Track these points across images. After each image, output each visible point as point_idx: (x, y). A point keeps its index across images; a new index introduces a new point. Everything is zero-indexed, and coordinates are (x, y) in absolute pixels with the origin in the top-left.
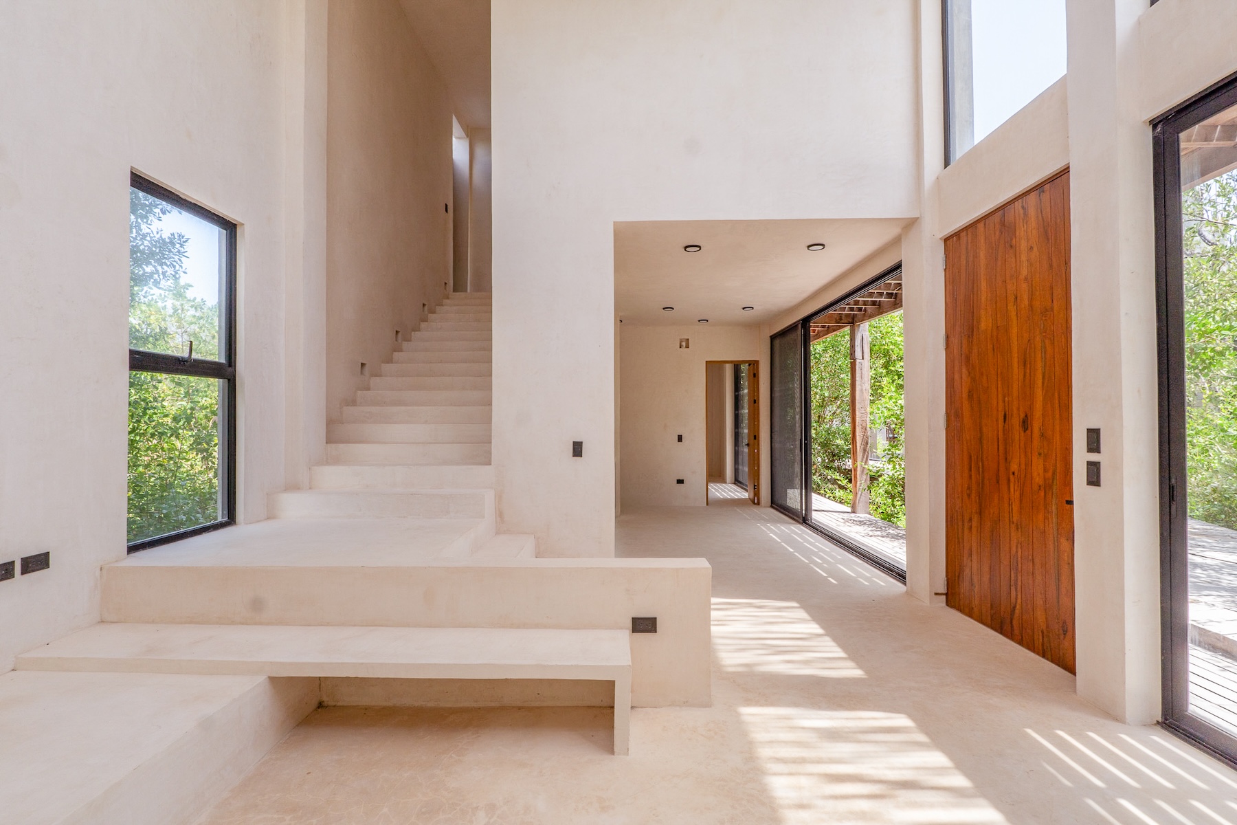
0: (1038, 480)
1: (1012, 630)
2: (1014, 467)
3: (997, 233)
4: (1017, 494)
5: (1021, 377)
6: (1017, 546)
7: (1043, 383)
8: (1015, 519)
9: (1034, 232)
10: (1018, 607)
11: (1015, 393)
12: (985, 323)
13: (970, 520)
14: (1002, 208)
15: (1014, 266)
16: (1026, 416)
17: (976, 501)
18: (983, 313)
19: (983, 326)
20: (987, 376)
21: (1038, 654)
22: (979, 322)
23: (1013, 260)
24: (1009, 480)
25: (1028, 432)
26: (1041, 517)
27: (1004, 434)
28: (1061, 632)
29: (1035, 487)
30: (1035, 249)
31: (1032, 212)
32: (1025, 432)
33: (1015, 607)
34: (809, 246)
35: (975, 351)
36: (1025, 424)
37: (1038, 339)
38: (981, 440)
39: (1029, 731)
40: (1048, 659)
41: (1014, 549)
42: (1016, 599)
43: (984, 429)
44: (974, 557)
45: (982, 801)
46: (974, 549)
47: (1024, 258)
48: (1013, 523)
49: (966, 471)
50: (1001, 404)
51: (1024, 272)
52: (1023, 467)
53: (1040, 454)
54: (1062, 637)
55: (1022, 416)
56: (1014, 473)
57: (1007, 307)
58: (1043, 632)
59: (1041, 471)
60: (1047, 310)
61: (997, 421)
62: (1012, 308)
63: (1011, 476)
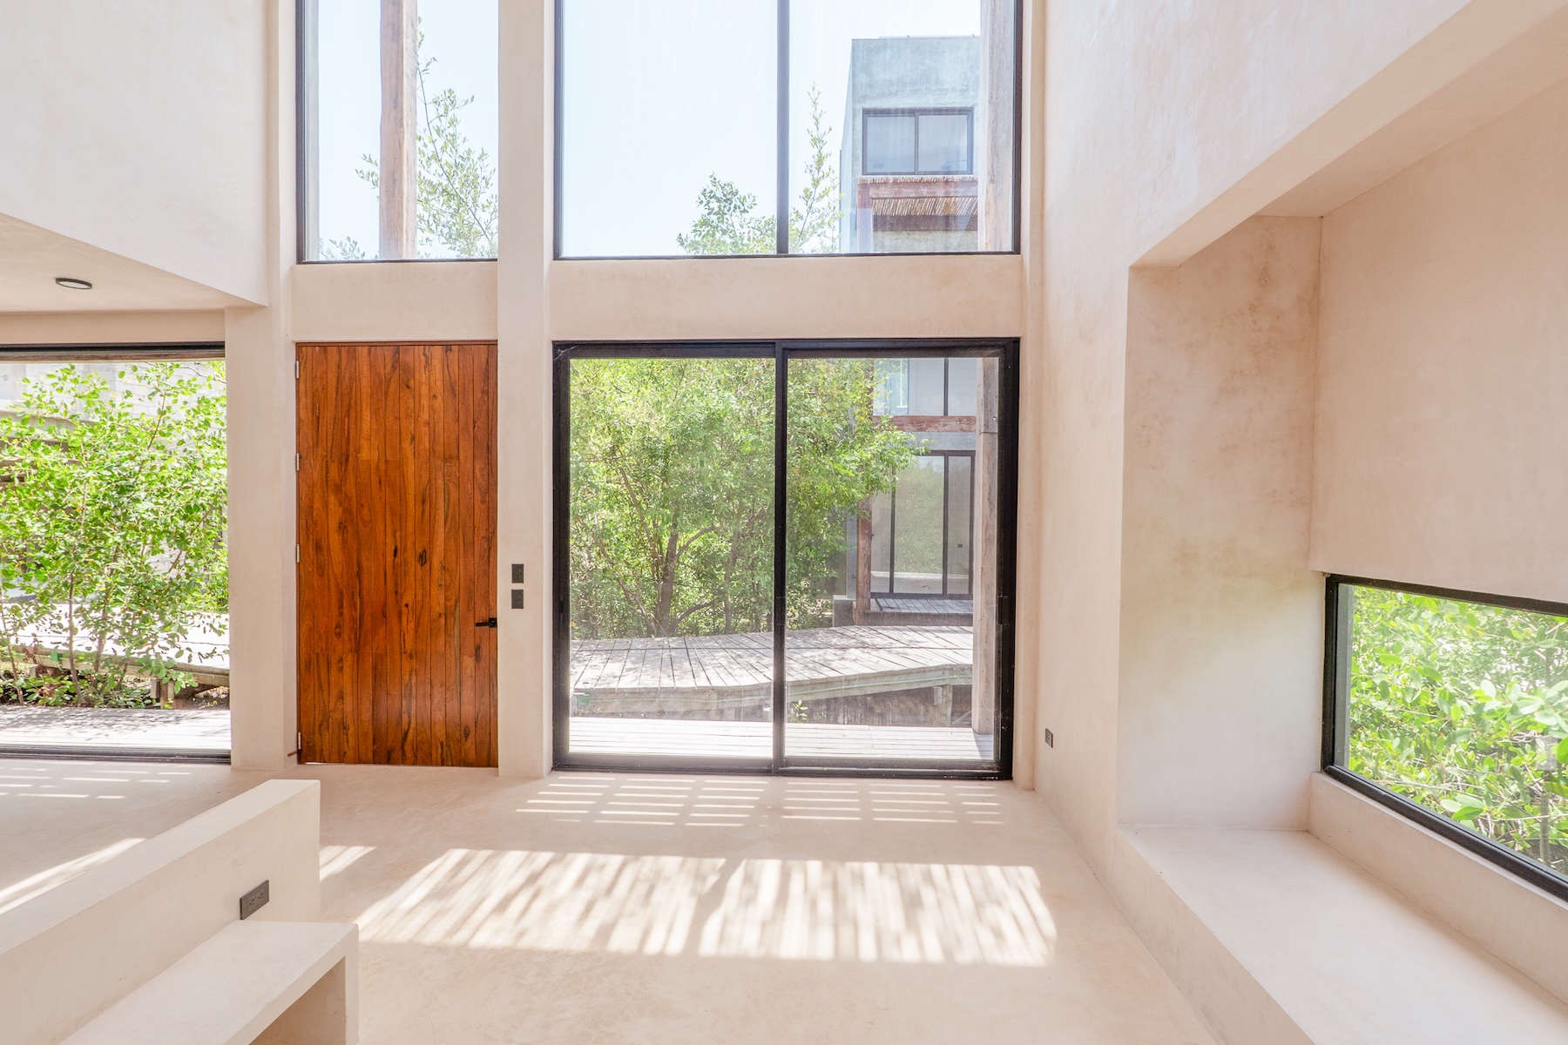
0: (438, 608)
1: (404, 753)
2: (408, 598)
3: (389, 368)
4: (412, 625)
5: (419, 513)
6: (410, 675)
7: (445, 522)
8: (408, 648)
9: (439, 383)
10: (411, 731)
11: (410, 529)
12: (368, 453)
13: (341, 660)
14: (398, 346)
15: (411, 406)
16: (424, 551)
17: (350, 639)
18: (364, 443)
19: (365, 455)
20: (370, 510)
21: (436, 765)
22: (358, 451)
23: (411, 401)
24: (400, 614)
25: (427, 565)
26: (441, 641)
27: (394, 567)
28: (463, 736)
29: (435, 615)
30: (440, 399)
31: (437, 364)
32: (422, 565)
33: (406, 734)
34: (59, 280)
35: (351, 479)
36: (423, 558)
37: (440, 482)
38: (359, 575)
39: (518, 810)
40: (448, 765)
41: (406, 678)
42: (409, 725)
43: (365, 564)
44: (348, 699)
45: (570, 856)
46: (348, 689)
47: (425, 402)
48: (405, 653)
49: (335, 610)
50: (390, 540)
51: (425, 416)
52: (419, 598)
53: (440, 585)
54: (463, 740)
55: (420, 551)
56: (407, 605)
57: (400, 442)
58: (442, 744)
59: (442, 600)
60: (451, 458)
61: (384, 555)
62: (407, 445)
63: (404, 610)
